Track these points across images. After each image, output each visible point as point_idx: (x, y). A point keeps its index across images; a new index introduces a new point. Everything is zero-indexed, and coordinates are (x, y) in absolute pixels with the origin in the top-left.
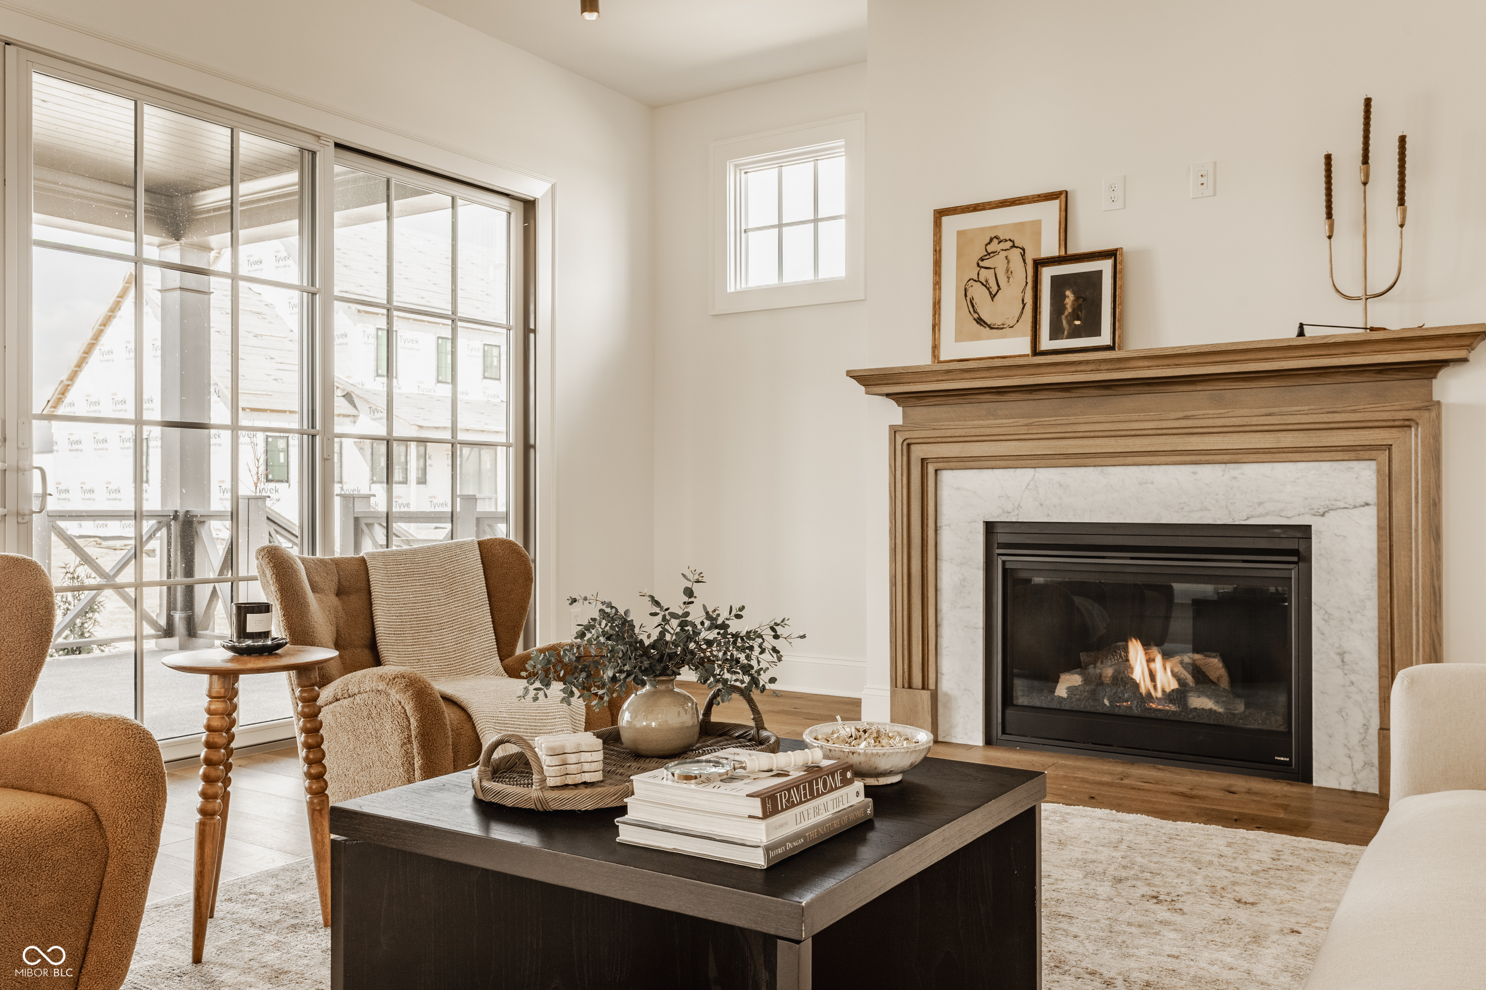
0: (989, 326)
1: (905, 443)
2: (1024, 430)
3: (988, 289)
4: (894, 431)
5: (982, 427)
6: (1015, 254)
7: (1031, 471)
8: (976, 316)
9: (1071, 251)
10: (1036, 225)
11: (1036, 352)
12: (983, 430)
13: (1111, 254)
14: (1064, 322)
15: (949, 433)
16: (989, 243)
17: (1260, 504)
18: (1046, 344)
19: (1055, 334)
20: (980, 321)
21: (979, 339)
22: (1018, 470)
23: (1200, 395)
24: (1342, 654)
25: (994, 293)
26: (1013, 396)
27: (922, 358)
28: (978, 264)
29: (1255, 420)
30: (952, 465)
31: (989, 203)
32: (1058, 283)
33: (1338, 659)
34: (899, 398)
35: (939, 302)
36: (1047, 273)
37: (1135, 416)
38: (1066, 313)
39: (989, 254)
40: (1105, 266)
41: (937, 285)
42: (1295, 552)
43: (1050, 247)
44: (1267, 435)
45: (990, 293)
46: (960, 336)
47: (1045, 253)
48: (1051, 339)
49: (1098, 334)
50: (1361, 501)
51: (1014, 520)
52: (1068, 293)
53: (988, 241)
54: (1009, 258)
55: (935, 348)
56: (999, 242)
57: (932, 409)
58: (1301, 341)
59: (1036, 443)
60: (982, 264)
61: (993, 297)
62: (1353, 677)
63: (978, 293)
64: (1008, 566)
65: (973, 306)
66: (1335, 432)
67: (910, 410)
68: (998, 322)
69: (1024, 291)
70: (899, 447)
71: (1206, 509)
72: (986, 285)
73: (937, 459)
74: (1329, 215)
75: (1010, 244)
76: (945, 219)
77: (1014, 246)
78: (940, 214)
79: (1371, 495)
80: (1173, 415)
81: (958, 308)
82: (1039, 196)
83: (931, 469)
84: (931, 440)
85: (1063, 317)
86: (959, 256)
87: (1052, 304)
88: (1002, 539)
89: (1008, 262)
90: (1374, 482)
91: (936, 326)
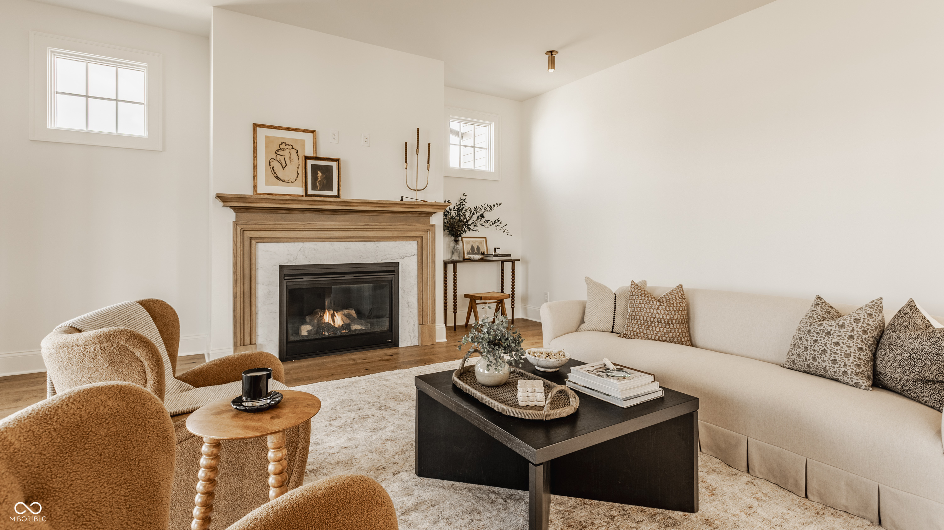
0: (282, 180)
1: (242, 230)
2: (302, 227)
3: (281, 164)
4: (236, 224)
5: (283, 224)
6: (293, 152)
7: (302, 243)
8: (275, 175)
9: (318, 156)
10: (303, 141)
11: (307, 195)
12: (283, 226)
13: (337, 160)
14: (318, 184)
15: (266, 226)
16: (281, 144)
17: (385, 255)
18: (310, 192)
19: (314, 188)
20: (277, 177)
21: (277, 185)
22: (296, 243)
23: (366, 217)
24: (408, 303)
25: (284, 166)
26: (295, 212)
27: (248, 191)
28: (276, 153)
29: (387, 227)
30: (265, 240)
31: (282, 127)
32: (315, 168)
33: (407, 305)
34: (235, 208)
35: (256, 166)
36: (310, 163)
37: (348, 223)
38: (318, 180)
39: (281, 149)
40: (334, 164)
41: (255, 158)
42: (393, 271)
43: (309, 152)
44: (390, 232)
45: (282, 166)
46: (267, 183)
47: (307, 155)
48: (312, 190)
49: (331, 190)
50: (413, 254)
51: (294, 264)
52: (319, 172)
53: (280, 143)
54: (291, 152)
55: (255, 187)
56: (286, 145)
57: (252, 215)
58: (402, 202)
59: (307, 232)
60: (277, 153)
61: (284, 168)
62: (411, 310)
63: (275, 164)
64: (288, 284)
65: (274, 171)
66: (408, 232)
67: (240, 214)
68: (287, 179)
69: (298, 168)
70: (239, 232)
71: (368, 258)
72: (280, 162)
73: (257, 238)
74: (406, 162)
75: (292, 147)
76: (258, 129)
77: (293, 148)
78: (256, 126)
79: (415, 252)
80: (361, 224)
81: (266, 170)
82: (305, 130)
83: (253, 242)
84: (256, 229)
85: (317, 182)
86: (266, 147)
87: (312, 176)
88: (286, 272)
89: (290, 155)
90: (416, 248)
91: (255, 177)
